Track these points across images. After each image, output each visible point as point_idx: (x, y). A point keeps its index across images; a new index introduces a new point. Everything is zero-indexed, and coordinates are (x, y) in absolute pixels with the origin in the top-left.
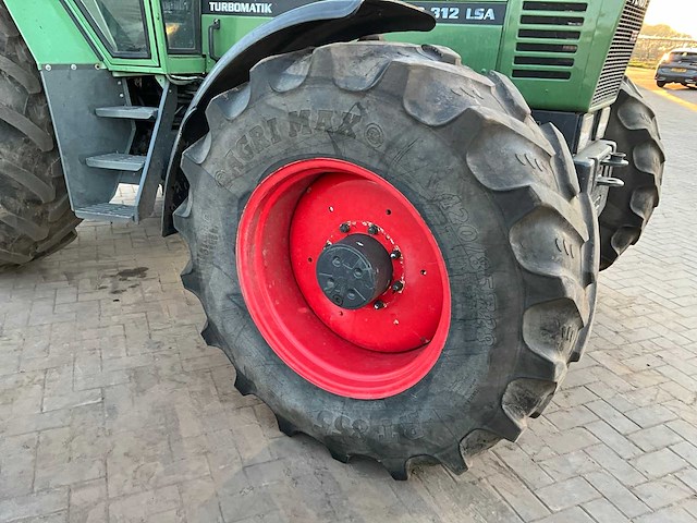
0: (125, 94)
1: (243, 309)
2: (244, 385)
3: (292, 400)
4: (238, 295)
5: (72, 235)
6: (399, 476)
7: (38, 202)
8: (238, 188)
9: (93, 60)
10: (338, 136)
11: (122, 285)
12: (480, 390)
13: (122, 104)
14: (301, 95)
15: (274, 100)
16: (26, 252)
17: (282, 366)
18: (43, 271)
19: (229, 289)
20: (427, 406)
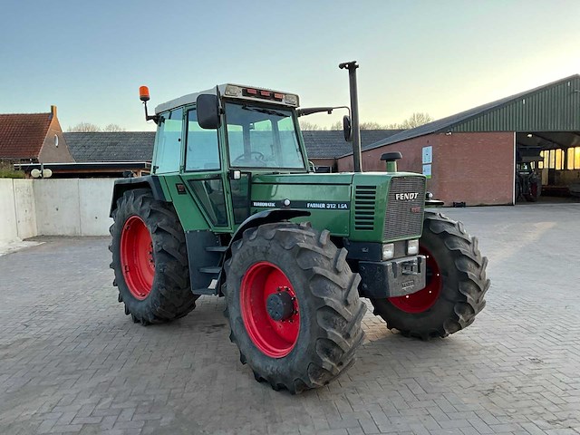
0: (219, 241)
1: (242, 323)
2: (243, 360)
3: (258, 362)
4: (241, 318)
5: (193, 306)
6: (293, 393)
7: (179, 288)
8: (240, 274)
9: (207, 228)
10: (266, 253)
11: (212, 330)
12: (310, 345)
13: (217, 245)
14: (256, 241)
15: (248, 243)
16: (172, 312)
17: (254, 347)
18: (179, 324)
19: (238, 315)
20: (297, 356)
